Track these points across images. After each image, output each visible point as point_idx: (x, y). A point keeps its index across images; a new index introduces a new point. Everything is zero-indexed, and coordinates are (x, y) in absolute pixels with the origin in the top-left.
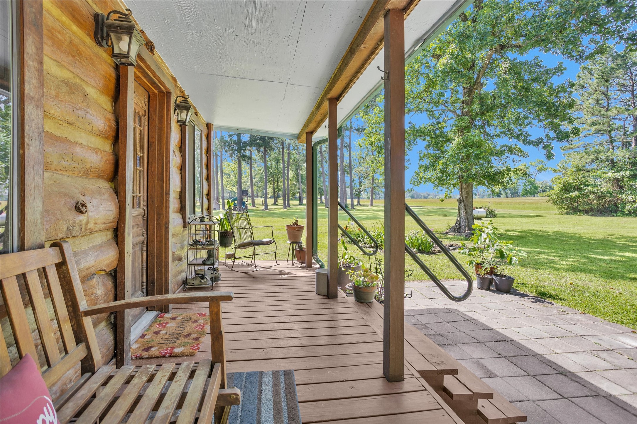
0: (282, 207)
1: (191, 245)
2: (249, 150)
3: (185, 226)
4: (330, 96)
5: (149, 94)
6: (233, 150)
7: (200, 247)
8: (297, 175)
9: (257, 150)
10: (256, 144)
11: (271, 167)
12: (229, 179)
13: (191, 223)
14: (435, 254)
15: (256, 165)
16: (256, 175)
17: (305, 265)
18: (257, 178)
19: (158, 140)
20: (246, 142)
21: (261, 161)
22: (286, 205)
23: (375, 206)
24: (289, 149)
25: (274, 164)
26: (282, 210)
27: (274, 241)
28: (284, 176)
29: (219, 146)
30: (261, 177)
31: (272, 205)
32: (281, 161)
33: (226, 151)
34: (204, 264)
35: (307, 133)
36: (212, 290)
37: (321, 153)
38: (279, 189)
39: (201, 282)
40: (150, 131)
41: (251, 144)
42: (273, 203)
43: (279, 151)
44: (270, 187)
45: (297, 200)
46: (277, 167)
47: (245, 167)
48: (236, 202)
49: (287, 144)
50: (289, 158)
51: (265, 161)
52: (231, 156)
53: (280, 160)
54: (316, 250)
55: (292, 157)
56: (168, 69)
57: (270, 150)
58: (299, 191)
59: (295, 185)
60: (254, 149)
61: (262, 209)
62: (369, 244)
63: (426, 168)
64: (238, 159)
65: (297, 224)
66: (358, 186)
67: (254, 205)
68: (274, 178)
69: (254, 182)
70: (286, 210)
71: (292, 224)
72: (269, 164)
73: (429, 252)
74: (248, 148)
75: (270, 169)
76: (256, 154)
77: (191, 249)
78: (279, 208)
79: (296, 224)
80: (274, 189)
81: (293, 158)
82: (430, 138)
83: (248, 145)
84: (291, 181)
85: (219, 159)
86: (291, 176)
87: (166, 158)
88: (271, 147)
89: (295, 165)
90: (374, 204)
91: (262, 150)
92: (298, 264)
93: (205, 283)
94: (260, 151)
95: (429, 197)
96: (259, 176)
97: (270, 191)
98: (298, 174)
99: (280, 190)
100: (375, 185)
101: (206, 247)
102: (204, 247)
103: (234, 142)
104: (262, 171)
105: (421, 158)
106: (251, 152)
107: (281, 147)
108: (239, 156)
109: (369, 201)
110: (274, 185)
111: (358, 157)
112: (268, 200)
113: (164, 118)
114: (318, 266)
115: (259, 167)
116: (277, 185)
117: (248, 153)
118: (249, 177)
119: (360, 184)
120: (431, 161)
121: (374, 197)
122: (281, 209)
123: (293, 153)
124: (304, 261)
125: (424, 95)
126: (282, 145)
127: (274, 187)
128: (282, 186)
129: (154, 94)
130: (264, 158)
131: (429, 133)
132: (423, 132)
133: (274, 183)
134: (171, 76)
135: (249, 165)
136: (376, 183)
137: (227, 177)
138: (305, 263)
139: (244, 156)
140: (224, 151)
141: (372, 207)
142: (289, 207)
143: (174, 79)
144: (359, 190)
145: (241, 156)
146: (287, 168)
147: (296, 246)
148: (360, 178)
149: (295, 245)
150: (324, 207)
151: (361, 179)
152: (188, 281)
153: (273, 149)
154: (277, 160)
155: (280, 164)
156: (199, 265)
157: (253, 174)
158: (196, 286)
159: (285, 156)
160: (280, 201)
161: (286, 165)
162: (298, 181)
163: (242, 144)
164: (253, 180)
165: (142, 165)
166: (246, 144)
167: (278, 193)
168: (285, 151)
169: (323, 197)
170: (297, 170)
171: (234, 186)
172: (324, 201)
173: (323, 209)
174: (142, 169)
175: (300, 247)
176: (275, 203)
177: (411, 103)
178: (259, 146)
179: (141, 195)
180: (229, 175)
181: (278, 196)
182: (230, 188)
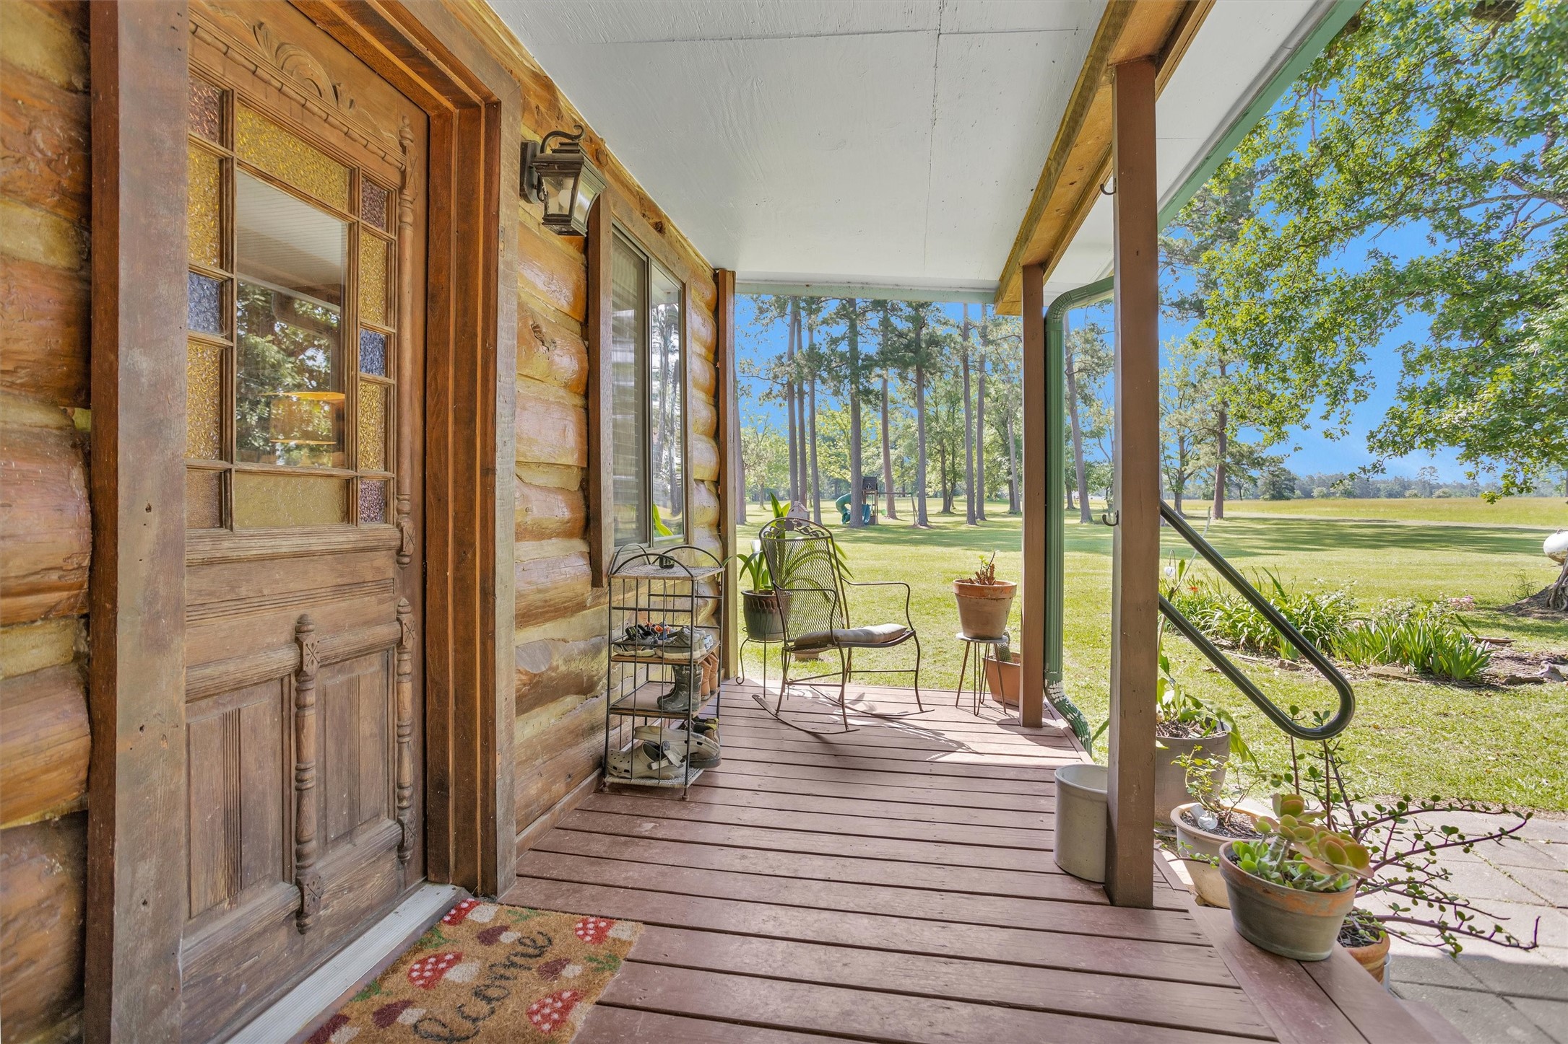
0: (965, 519)
1: (619, 645)
2: (880, 376)
3: (596, 582)
4: (1120, 51)
5: (428, 117)
6: (839, 377)
7: (648, 652)
8: (1005, 437)
9: (900, 374)
10: (895, 361)
11: (937, 419)
12: (834, 450)
13: (623, 573)
14: (1496, 688)
15: (897, 414)
16: (899, 437)
17: (1016, 714)
18: (900, 446)
19: (459, 278)
20: (871, 357)
21: (912, 403)
22: (975, 516)
23: (1228, 519)
24: (981, 370)
25: (943, 410)
26: (963, 528)
27: (913, 634)
28: (968, 442)
29: (806, 370)
30: (910, 445)
31: (939, 514)
32: (962, 403)
33: (824, 382)
34: (660, 709)
35: (1026, 269)
36: (683, 799)
37: (1071, 376)
38: (956, 475)
39: (650, 767)
40: (431, 247)
41: (885, 361)
42: (941, 508)
43: (956, 375)
44: (934, 468)
45: (1005, 502)
46: (951, 417)
47: (872, 420)
48: (848, 506)
49: (977, 357)
50: (983, 393)
51: (921, 404)
52: (837, 393)
53: (959, 400)
54: (1059, 669)
55: (992, 391)
56: (513, 41)
57: (931, 374)
58: (1010, 478)
59: (1000, 464)
60: (892, 373)
61: (912, 523)
62: (1227, 635)
63: (1435, 398)
64: (852, 399)
65: (991, 579)
66: (1177, 464)
67: (892, 513)
68: (943, 446)
69: (893, 458)
70: (973, 527)
71: (974, 577)
72: (930, 411)
73: (1468, 678)
74: (877, 370)
75: (934, 424)
76: (895, 385)
77: (620, 659)
78: (957, 520)
79: (987, 577)
80: (944, 473)
81: (993, 393)
82: (1454, 295)
83: (876, 364)
84: (987, 452)
85: (807, 399)
86: (987, 440)
87: (484, 341)
88: (934, 365)
89: (998, 411)
90: (1226, 513)
91: (911, 374)
92: (994, 710)
93: (664, 773)
94: (906, 378)
95: (1407, 493)
96: (907, 442)
97: (933, 477)
98: (1006, 433)
99: (960, 476)
100: (1228, 460)
101: (667, 655)
102: (660, 653)
103: (842, 356)
104: (913, 429)
105: (1411, 367)
106: (885, 381)
107: (961, 367)
108: (854, 391)
109: (1213, 503)
110: (943, 463)
111: (1177, 384)
112: (929, 502)
113: (478, 199)
114: (1062, 724)
115: (904, 420)
116: (953, 464)
117: (876, 384)
118: (881, 445)
119: (1183, 456)
120: (1455, 373)
121: (1226, 492)
122: (961, 523)
123: (993, 379)
124: (1014, 701)
125: (1427, 165)
126: (965, 359)
127: (943, 470)
128: (965, 467)
129: (445, 116)
130: (918, 395)
131: (1448, 280)
132: (1425, 281)
133: (943, 457)
134: (534, 73)
135: (880, 414)
136: (1232, 454)
137: (829, 446)
138: (1016, 707)
139: (868, 392)
140: (818, 381)
141: (1220, 522)
142: (983, 519)
143: (547, 86)
144: (1181, 473)
145: (859, 392)
146: (976, 420)
147: (985, 650)
148: (1182, 440)
149: (983, 646)
150: (1077, 521)
151: (1186, 444)
152: (613, 762)
153: (942, 372)
154: (953, 401)
155: (959, 410)
156: (646, 712)
157: (892, 438)
158: (634, 782)
159: (972, 390)
160: (960, 506)
161: (975, 413)
162: (1006, 452)
163: (860, 361)
164: (891, 451)
165: (392, 366)
166: (870, 363)
167: (953, 485)
168: (974, 375)
169: (1075, 494)
170: (1003, 423)
171: (844, 467)
172: (1078, 506)
173: (1074, 526)
174: (392, 381)
175: (1003, 654)
176: (947, 510)
177: (1376, 193)
178: (904, 365)
179: (389, 474)
180: (833, 440)
181: (955, 493)
182: (835, 472)
